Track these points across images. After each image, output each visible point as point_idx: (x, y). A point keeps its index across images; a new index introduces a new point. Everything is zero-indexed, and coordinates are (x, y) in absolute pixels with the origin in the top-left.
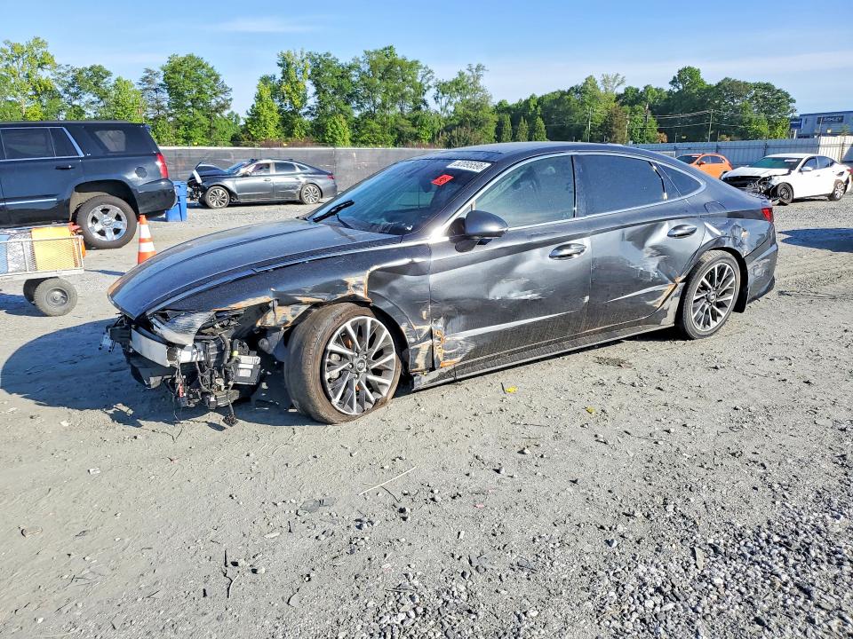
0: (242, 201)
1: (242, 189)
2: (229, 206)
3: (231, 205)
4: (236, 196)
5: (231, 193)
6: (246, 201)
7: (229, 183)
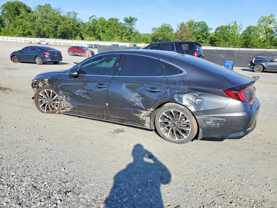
0: (268, 71)
1: (269, 66)
2: (262, 72)
3: (263, 71)
4: (266, 68)
5: (264, 67)
6: (270, 71)
7: (264, 64)
